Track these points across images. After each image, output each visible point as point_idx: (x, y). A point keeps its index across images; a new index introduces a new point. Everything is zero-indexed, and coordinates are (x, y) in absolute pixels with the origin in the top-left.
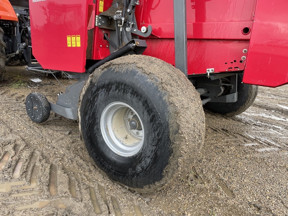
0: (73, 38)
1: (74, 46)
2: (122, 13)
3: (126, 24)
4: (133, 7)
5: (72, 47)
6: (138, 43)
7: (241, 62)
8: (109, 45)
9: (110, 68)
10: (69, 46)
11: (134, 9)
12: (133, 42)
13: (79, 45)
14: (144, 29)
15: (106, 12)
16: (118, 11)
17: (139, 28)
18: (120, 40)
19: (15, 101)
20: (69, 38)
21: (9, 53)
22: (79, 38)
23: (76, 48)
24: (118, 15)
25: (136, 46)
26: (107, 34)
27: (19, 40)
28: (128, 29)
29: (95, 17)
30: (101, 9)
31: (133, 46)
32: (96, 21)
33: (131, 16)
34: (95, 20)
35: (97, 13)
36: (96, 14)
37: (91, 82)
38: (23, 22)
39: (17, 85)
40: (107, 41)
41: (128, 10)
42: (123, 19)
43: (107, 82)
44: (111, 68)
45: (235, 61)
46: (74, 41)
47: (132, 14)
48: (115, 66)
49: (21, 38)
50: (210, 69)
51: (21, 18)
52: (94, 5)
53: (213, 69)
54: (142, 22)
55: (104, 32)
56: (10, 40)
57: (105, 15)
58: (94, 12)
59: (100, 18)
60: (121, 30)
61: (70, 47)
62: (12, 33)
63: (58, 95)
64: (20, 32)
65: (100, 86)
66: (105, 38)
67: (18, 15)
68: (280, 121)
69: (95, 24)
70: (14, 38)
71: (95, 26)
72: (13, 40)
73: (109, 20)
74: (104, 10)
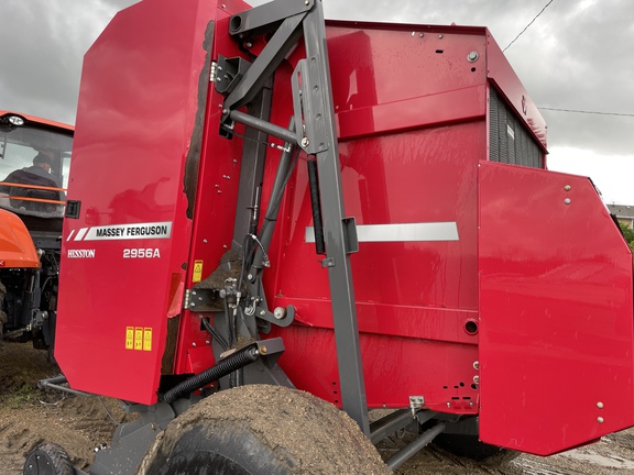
0: (139, 333)
1: (139, 348)
2: (237, 283)
3: (245, 301)
4: (259, 270)
5: (133, 351)
6: (265, 349)
7: (474, 386)
8: (211, 340)
9: (198, 425)
10: (129, 346)
11: (261, 274)
12: (256, 346)
13: (148, 347)
14: (278, 312)
15: (206, 280)
16: (230, 279)
17: (271, 309)
18: (234, 331)
19: (6, 450)
20: (129, 332)
21: (12, 329)
22: (150, 333)
23: (142, 352)
24: (229, 287)
25: (260, 355)
26: (208, 319)
27: (36, 301)
28: (249, 311)
29: (185, 292)
30: (197, 277)
31: (255, 355)
32: (185, 300)
33: (255, 286)
34: (184, 297)
35: (189, 284)
36: (186, 288)
37: (159, 450)
38: (50, 265)
39: (18, 398)
40: (209, 333)
41: (250, 277)
42: (239, 295)
43: (190, 458)
44: (201, 426)
45: (462, 384)
46: (140, 339)
47: (256, 283)
48: (209, 422)
49: (43, 297)
50: (416, 398)
51: (47, 257)
52: (183, 272)
53: (422, 398)
54: (278, 293)
55: (201, 316)
56: (19, 301)
57: (203, 287)
58: (182, 284)
59: (194, 293)
60: (235, 313)
61: (129, 350)
62: (25, 286)
63: (97, 450)
64: (41, 286)
65: (175, 465)
66: (203, 327)
67: (41, 252)
68: (609, 468)
69: (183, 305)
70: (26, 298)
71: (183, 309)
72: (23, 302)
73: (212, 296)
74: (203, 278)
